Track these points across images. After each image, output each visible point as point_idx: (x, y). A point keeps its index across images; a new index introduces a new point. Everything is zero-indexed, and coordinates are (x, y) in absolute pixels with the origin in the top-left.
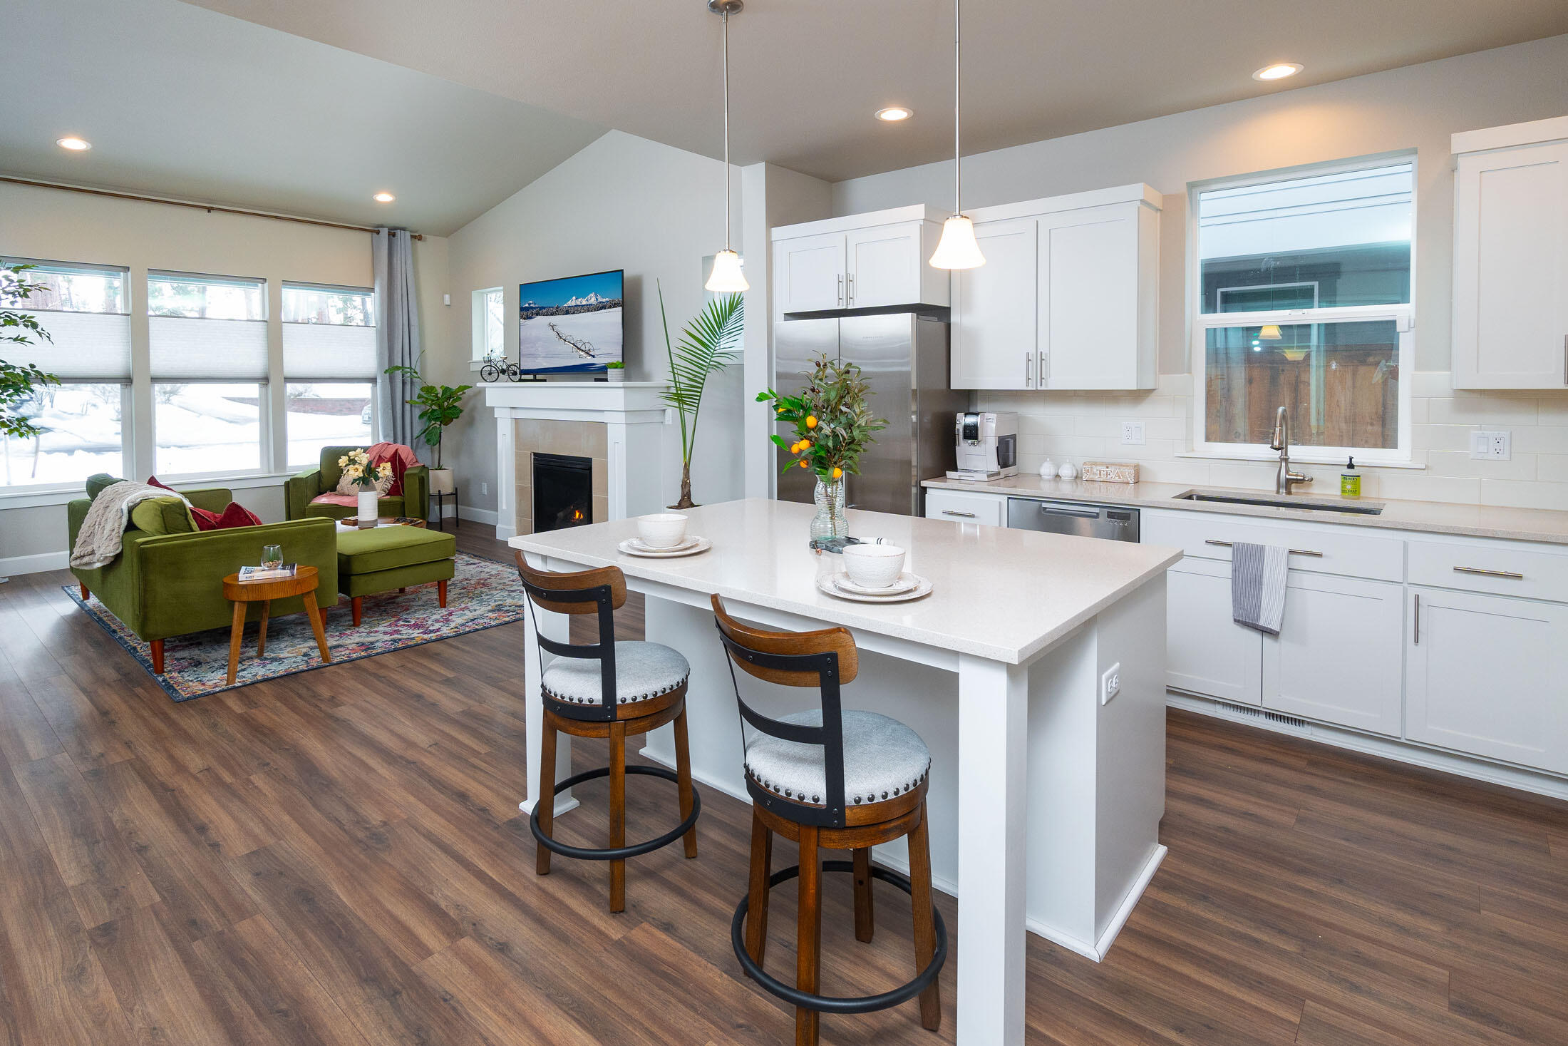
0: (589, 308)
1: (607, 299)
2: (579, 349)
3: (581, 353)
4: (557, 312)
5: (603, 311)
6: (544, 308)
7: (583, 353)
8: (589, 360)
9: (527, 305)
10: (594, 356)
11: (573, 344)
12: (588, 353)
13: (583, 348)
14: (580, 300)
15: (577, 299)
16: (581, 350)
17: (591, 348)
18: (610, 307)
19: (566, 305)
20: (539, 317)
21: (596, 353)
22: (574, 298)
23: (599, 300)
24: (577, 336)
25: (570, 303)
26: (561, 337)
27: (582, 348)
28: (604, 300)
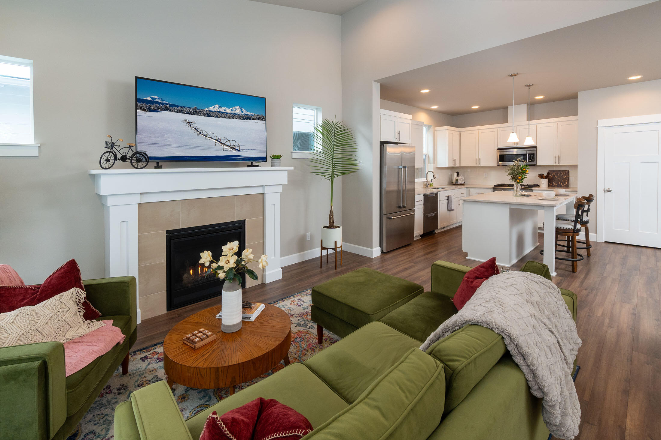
0: (233, 116)
1: (252, 114)
2: (222, 144)
3: (225, 147)
4: (195, 112)
5: (248, 120)
6: (178, 106)
7: (227, 147)
8: (234, 153)
9: (149, 99)
10: (239, 151)
11: (217, 140)
12: (233, 148)
13: (228, 143)
14: (223, 108)
15: (219, 107)
16: (224, 145)
17: (236, 144)
18: (255, 119)
19: (206, 109)
20: (168, 113)
21: (241, 148)
22: (217, 106)
23: (245, 112)
24: (221, 134)
25: (211, 108)
26: (200, 133)
27: (226, 144)
28: (249, 113)
